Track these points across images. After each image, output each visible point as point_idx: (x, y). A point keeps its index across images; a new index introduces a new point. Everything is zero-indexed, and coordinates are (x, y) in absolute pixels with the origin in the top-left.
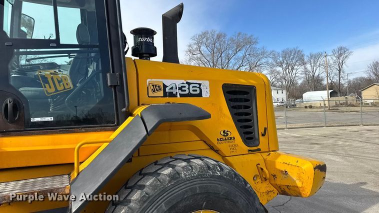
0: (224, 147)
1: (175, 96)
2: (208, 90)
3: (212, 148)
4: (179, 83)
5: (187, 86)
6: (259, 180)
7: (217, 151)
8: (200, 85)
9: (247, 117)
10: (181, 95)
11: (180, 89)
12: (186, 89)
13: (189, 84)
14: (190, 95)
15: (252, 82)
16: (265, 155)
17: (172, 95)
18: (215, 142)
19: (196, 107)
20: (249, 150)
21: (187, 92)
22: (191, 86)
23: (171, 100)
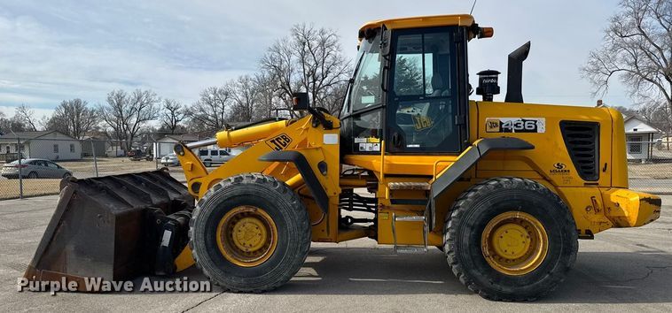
0: (557, 178)
1: (511, 131)
2: (544, 126)
3: (545, 178)
4: (514, 120)
5: (522, 123)
6: (592, 211)
7: (550, 181)
8: (536, 121)
9: (587, 152)
10: (516, 131)
11: (516, 125)
12: (522, 125)
13: (524, 121)
14: (524, 131)
15: (596, 119)
16: (603, 190)
17: (507, 130)
18: (547, 173)
19: (522, 141)
20: (585, 184)
21: (522, 128)
22: (526, 123)
23: (506, 134)
